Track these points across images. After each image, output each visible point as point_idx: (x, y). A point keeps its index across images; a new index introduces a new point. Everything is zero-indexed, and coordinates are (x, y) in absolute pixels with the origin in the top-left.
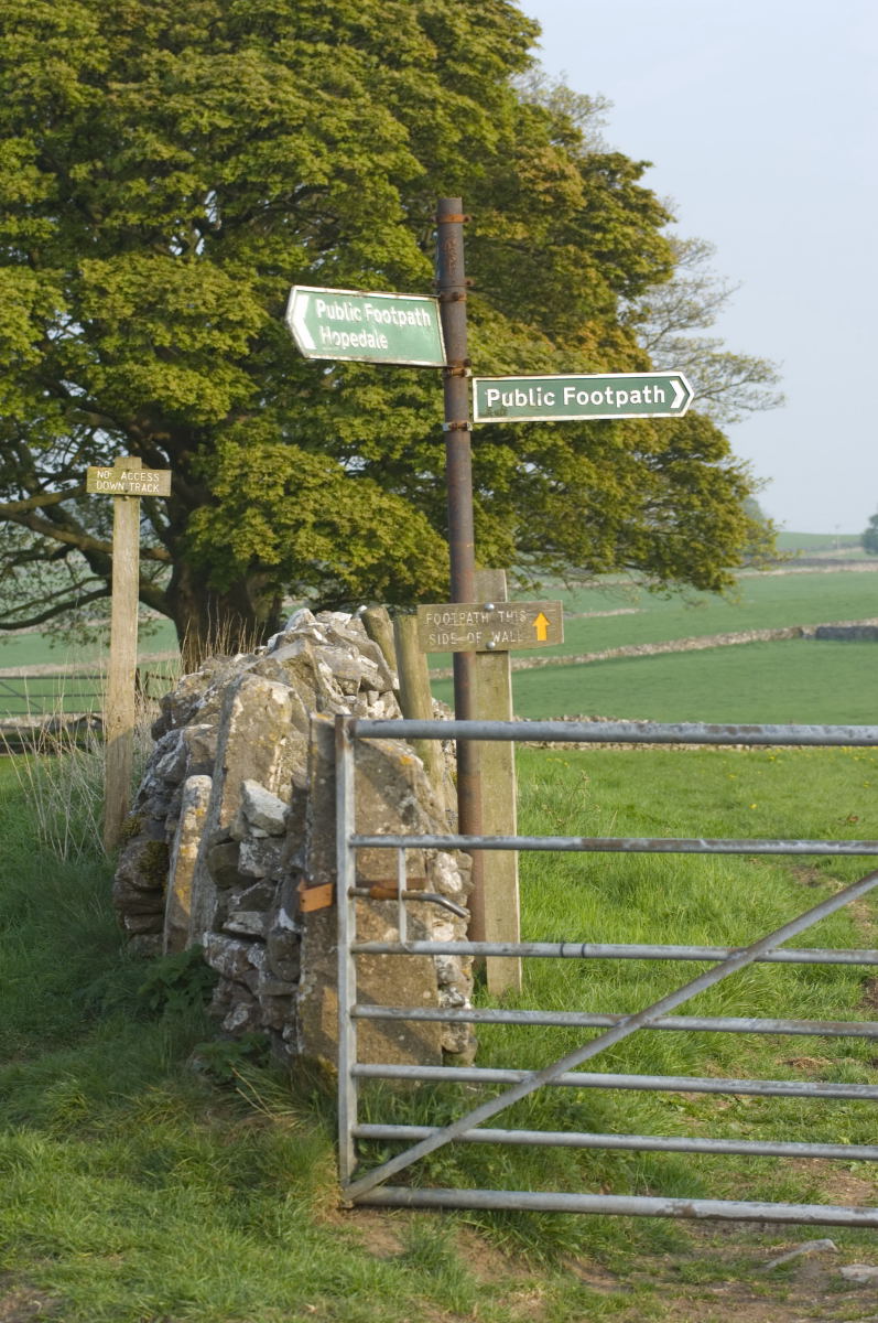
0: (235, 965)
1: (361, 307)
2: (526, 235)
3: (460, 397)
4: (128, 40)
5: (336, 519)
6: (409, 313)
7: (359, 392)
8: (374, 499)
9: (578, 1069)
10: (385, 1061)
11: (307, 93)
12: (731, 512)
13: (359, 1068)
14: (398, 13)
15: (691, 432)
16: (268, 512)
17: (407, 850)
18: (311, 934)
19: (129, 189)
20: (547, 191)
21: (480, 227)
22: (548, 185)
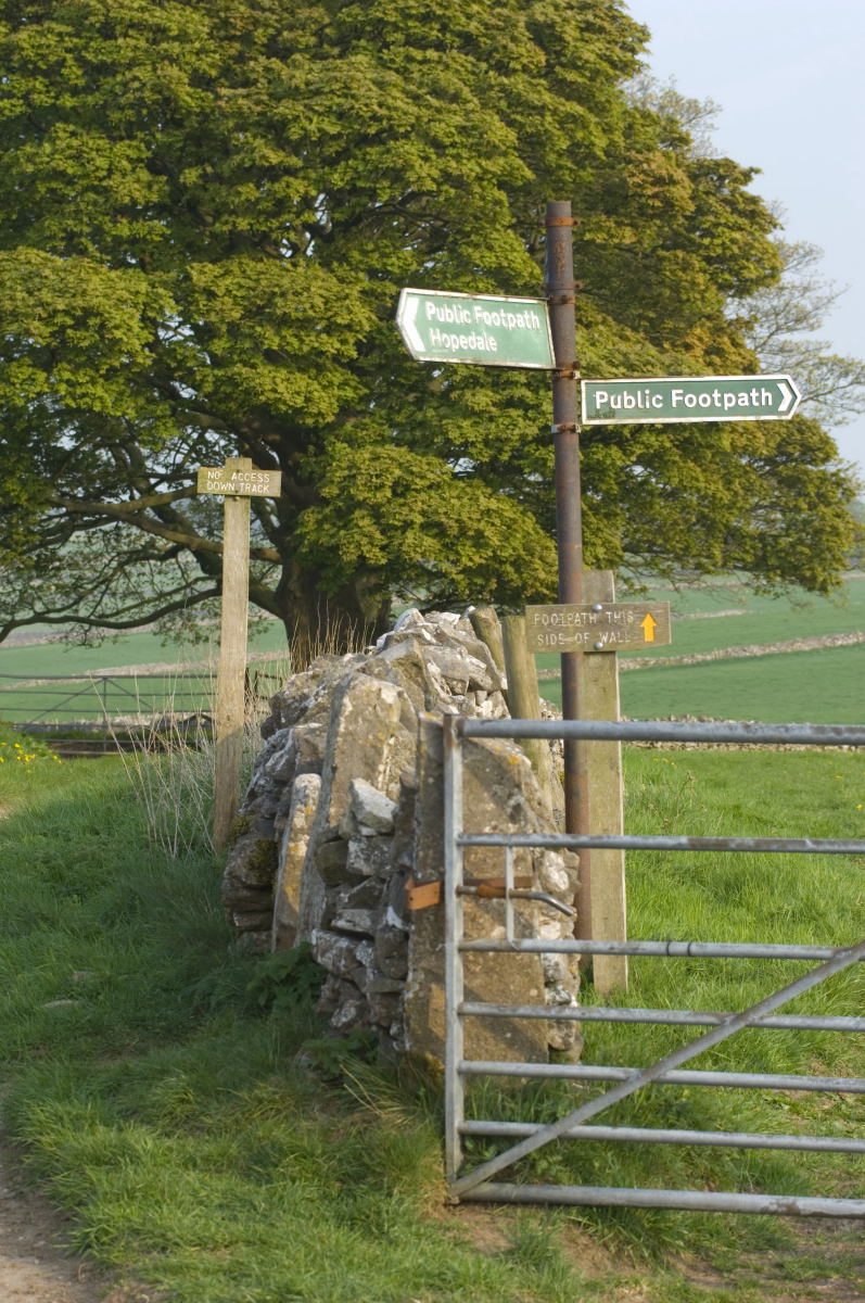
0: (343, 962)
1: (470, 309)
2: (634, 239)
3: (569, 400)
4: (237, 45)
5: (444, 520)
6: (519, 316)
7: (468, 394)
8: (482, 500)
9: (684, 1066)
10: (492, 1058)
11: (416, 98)
12: (838, 516)
13: (466, 1065)
14: (507, 19)
15: (799, 437)
16: (376, 513)
17: (515, 849)
18: (418, 932)
19: (239, 194)
20: (655, 196)
21: (589, 231)
22: (656, 189)
